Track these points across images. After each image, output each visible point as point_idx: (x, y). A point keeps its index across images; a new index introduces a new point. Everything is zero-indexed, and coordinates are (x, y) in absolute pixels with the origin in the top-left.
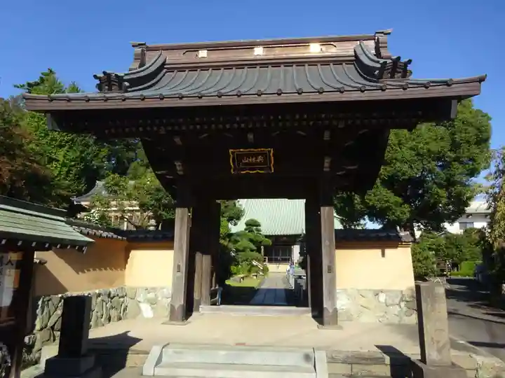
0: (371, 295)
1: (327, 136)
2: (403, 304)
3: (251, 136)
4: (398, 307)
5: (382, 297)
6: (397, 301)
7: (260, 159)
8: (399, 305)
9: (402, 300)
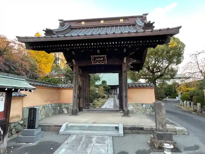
0: (140, 105)
1: (125, 50)
2: (151, 108)
3: (98, 51)
4: (149, 109)
5: (144, 106)
6: (149, 107)
7: (102, 59)
8: (150, 108)
9: (151, 107)
